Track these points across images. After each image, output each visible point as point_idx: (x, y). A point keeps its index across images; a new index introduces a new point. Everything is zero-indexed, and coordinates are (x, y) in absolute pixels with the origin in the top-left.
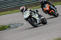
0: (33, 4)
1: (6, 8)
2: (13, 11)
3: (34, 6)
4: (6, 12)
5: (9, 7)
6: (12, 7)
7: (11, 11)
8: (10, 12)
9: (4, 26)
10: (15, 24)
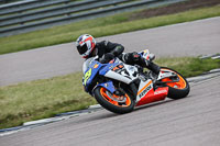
9: (201, 61)
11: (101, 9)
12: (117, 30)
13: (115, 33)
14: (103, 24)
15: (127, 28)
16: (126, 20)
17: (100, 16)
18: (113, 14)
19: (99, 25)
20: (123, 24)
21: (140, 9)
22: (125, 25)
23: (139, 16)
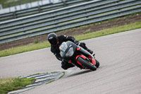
0: (87, 26)
2: (41, 44)
3: (89, 30)
4: (25, 46)
5: (32, 35)
6: (38, 34)
8: (34, 46)
9: (20, 80)
10: (47, 74)
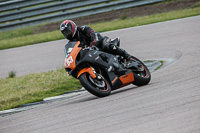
1: (107, 10)
2: (130, 21)
6: (126, 6)
7: (124, 18)
8: (121, 23)
11: (8, 23)
12: (23, 43)
13: (21, 46)
14: (10, 37)
15: (32, 41)
16: (30, 34)
17: (7, 30)
18: (19, 28)
19: (6, 38)
20: (28, 36)
21: (44, 23)
22: (30, 38)
23: (42, 30)
